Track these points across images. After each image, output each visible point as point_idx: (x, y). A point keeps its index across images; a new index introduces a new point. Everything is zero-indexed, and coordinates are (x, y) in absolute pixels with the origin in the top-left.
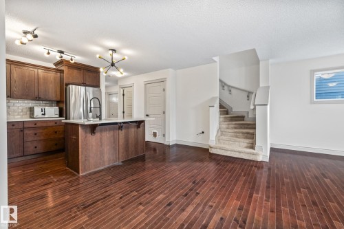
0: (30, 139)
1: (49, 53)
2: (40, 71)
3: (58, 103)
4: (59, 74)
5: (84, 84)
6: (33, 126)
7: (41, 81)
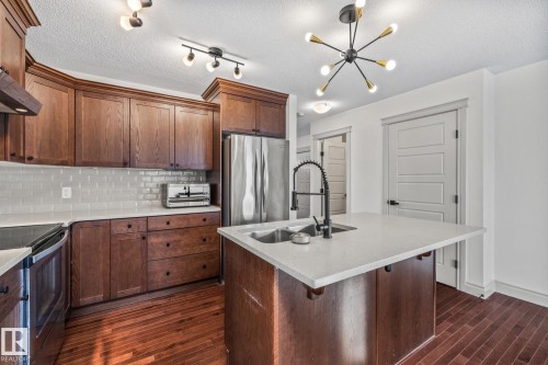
0: (159, 255)
1: (191, 57)
2: (179, 109)
3: (209, 174)
4: (210, 113)
5: (256, 132)
6: (164, 226)
7: (180, 130)
